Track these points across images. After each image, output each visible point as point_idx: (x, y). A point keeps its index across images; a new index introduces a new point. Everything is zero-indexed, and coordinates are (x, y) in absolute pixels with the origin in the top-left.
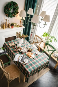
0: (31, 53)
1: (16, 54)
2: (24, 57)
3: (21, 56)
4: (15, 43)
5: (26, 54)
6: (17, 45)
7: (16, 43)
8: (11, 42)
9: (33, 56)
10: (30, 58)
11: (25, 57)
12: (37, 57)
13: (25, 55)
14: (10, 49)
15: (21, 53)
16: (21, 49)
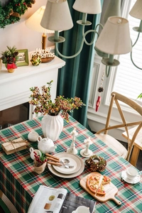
0: (100, 177)
1: (35, 185)
2: (73, 199)
3: (60, 196)
4: (26, 138)
5: (80, 186)
6: (35, 144)
7: (33, 135)
8: (10, 135)
9: (111, 191)
10: (99, 202)
11: (78, 198)
12: (131, 195)
13: (75, 191)
14: (9, 165)
15: (57, 180)
16: (56, 160)
